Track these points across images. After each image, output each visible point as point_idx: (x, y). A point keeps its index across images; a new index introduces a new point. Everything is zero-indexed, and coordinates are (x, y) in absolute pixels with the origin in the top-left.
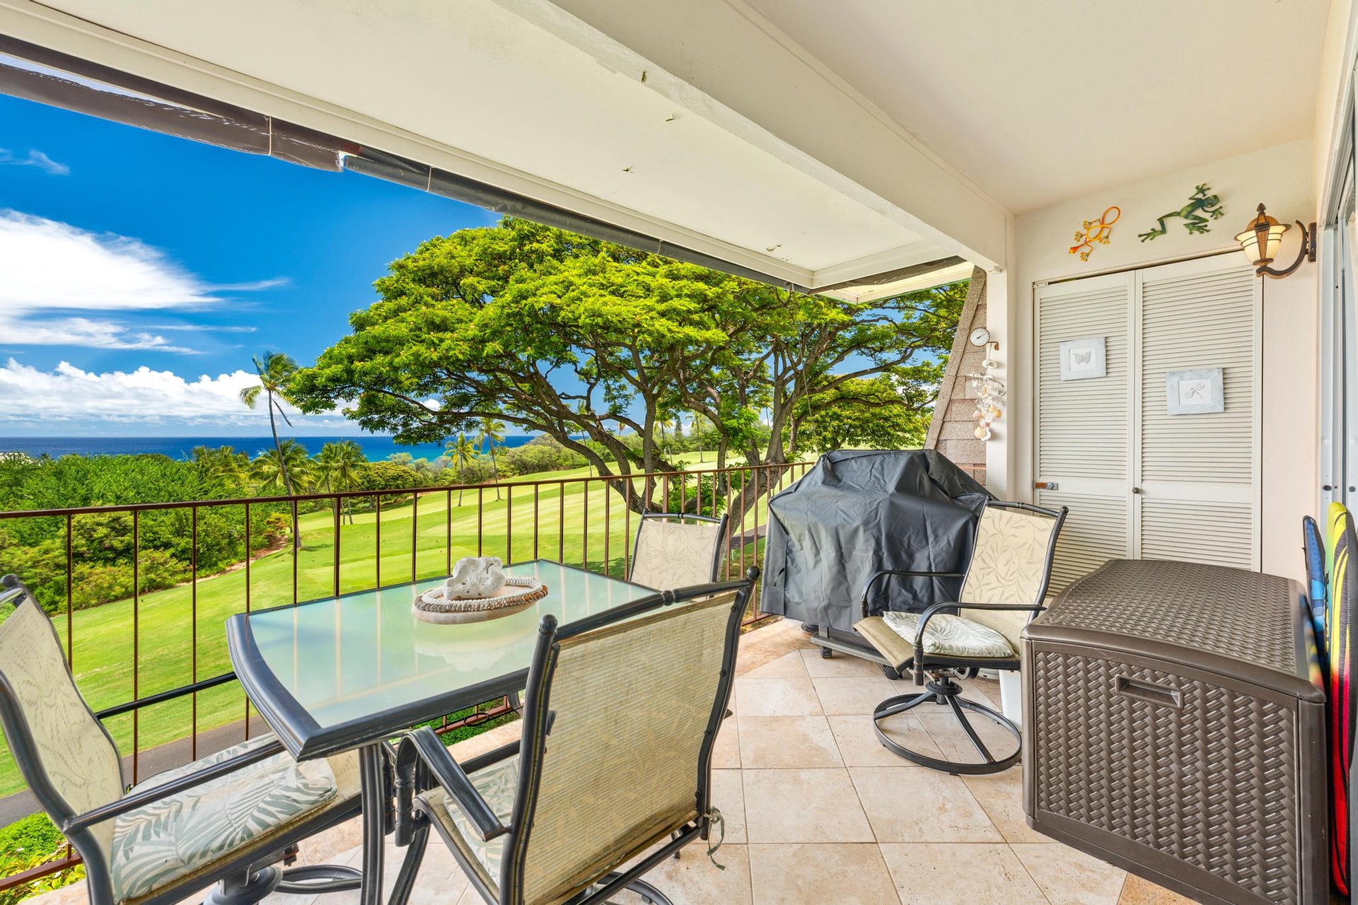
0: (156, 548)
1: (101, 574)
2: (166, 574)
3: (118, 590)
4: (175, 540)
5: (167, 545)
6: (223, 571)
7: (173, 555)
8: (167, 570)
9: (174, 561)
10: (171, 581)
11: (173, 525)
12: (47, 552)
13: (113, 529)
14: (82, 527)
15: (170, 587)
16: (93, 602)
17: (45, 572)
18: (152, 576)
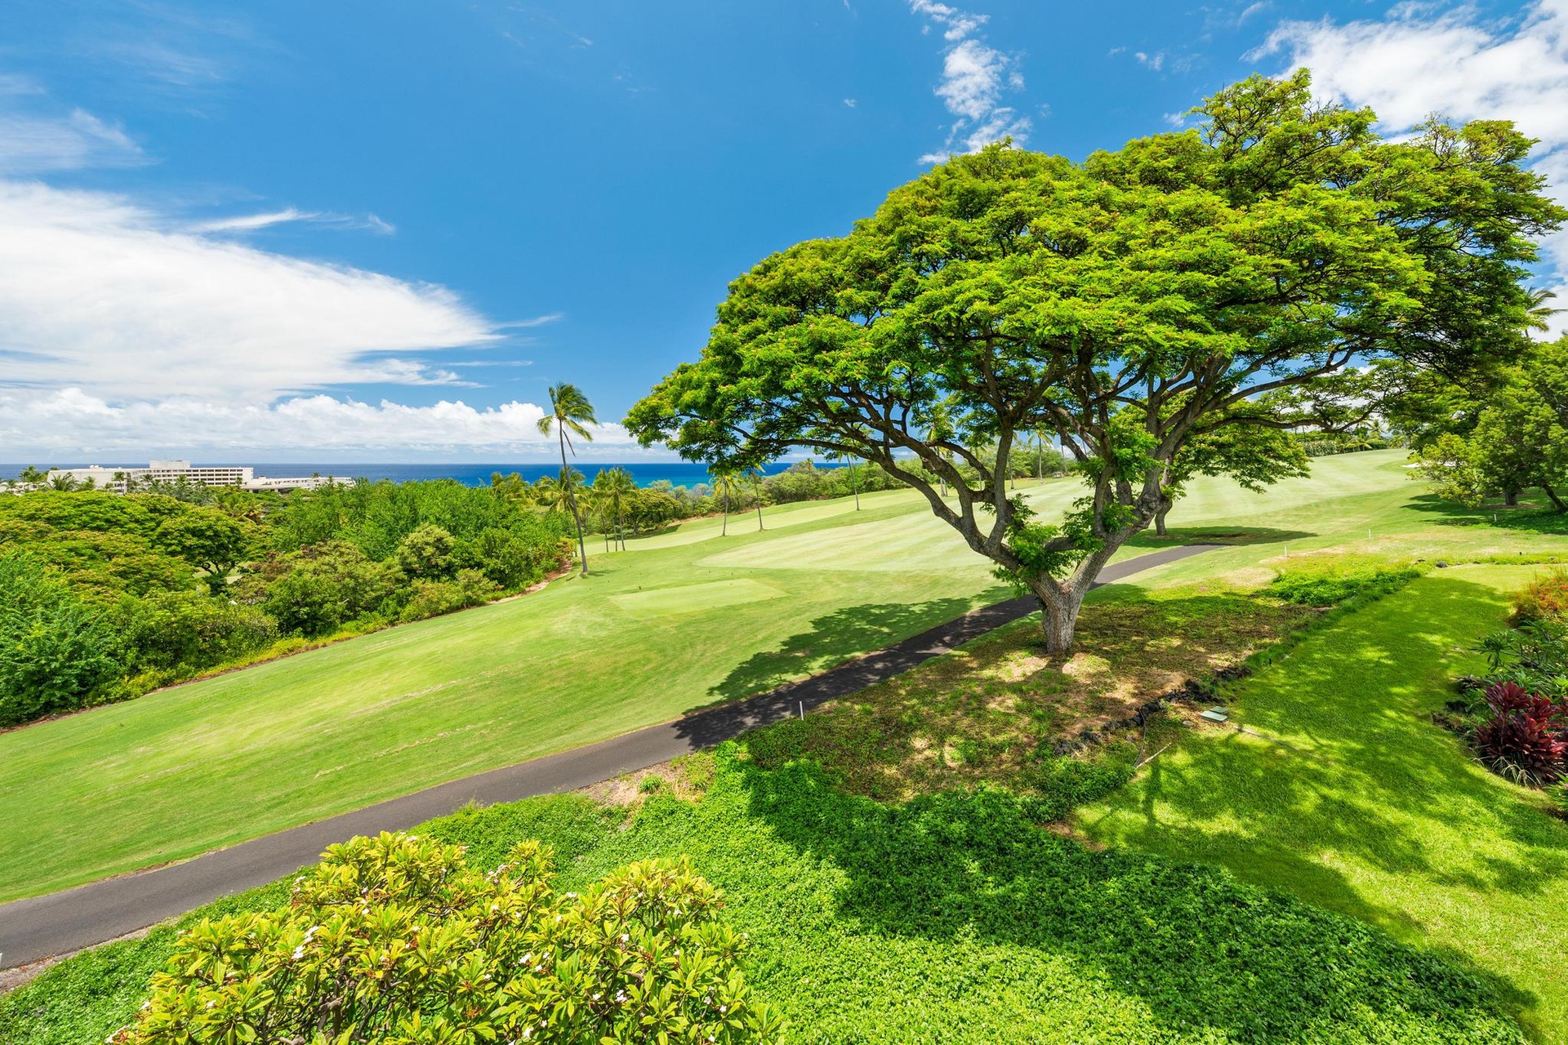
0: (472, 567)
1: (429, 588)
2: (480, 592)
3: (444, 606)
4: (486, 561)
5: (480, 565)
6: (523, 592)
7: (484, 575)
8: (480, 588)
9: (486, 580)
10: (483, 598)
11: (483, 546)
12: (389, 568)
13: (438, 548)
14: (414, 546)
15: (481, 604)
16: (426, 615)
17: (389, 585)
18: (469, 593)
